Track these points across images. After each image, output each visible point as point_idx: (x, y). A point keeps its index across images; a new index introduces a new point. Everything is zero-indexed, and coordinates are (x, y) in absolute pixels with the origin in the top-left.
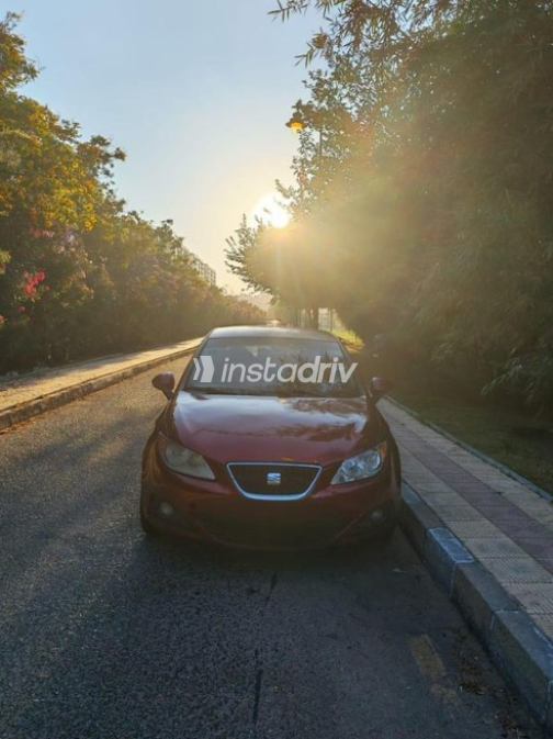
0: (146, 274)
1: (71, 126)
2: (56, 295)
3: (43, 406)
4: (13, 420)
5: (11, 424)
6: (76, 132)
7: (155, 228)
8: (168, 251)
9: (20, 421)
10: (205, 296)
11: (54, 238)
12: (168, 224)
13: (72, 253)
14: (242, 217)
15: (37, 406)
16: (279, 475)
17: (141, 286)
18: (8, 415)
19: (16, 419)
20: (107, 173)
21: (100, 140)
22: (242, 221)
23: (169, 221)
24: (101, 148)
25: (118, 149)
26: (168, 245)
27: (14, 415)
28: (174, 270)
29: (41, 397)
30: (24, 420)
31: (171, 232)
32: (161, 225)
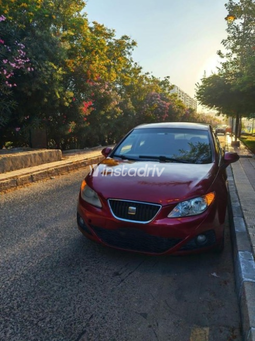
0: (153, 103)
1: (112, 32)
2: (103, 113)
3: (87, 163)
4: (69, 169)
5: (68, 171)
6: (114, 34)
7: (161, 81)
8: (167, 91)
9: (74, 169)
10: (184, 113)
11: (101, 85)
12: (167, 79)
13: (110, 93)
14: (204, 72)
15: (83, 163)
16: (135, 208)
17: (149, 109)
18: (67, 166)
19: (72, 168)
20: (129, 54)
21: (125, 37)
22: (204, 74)
23: (168, 77)
24: (126, 41)
25: (133, 41)
26: (167, 89)
27: (70, 167)
28: (168, 100)
29: (87, 159)
30: (76, 169)
31: (168, 83)
32: (164, 79)
